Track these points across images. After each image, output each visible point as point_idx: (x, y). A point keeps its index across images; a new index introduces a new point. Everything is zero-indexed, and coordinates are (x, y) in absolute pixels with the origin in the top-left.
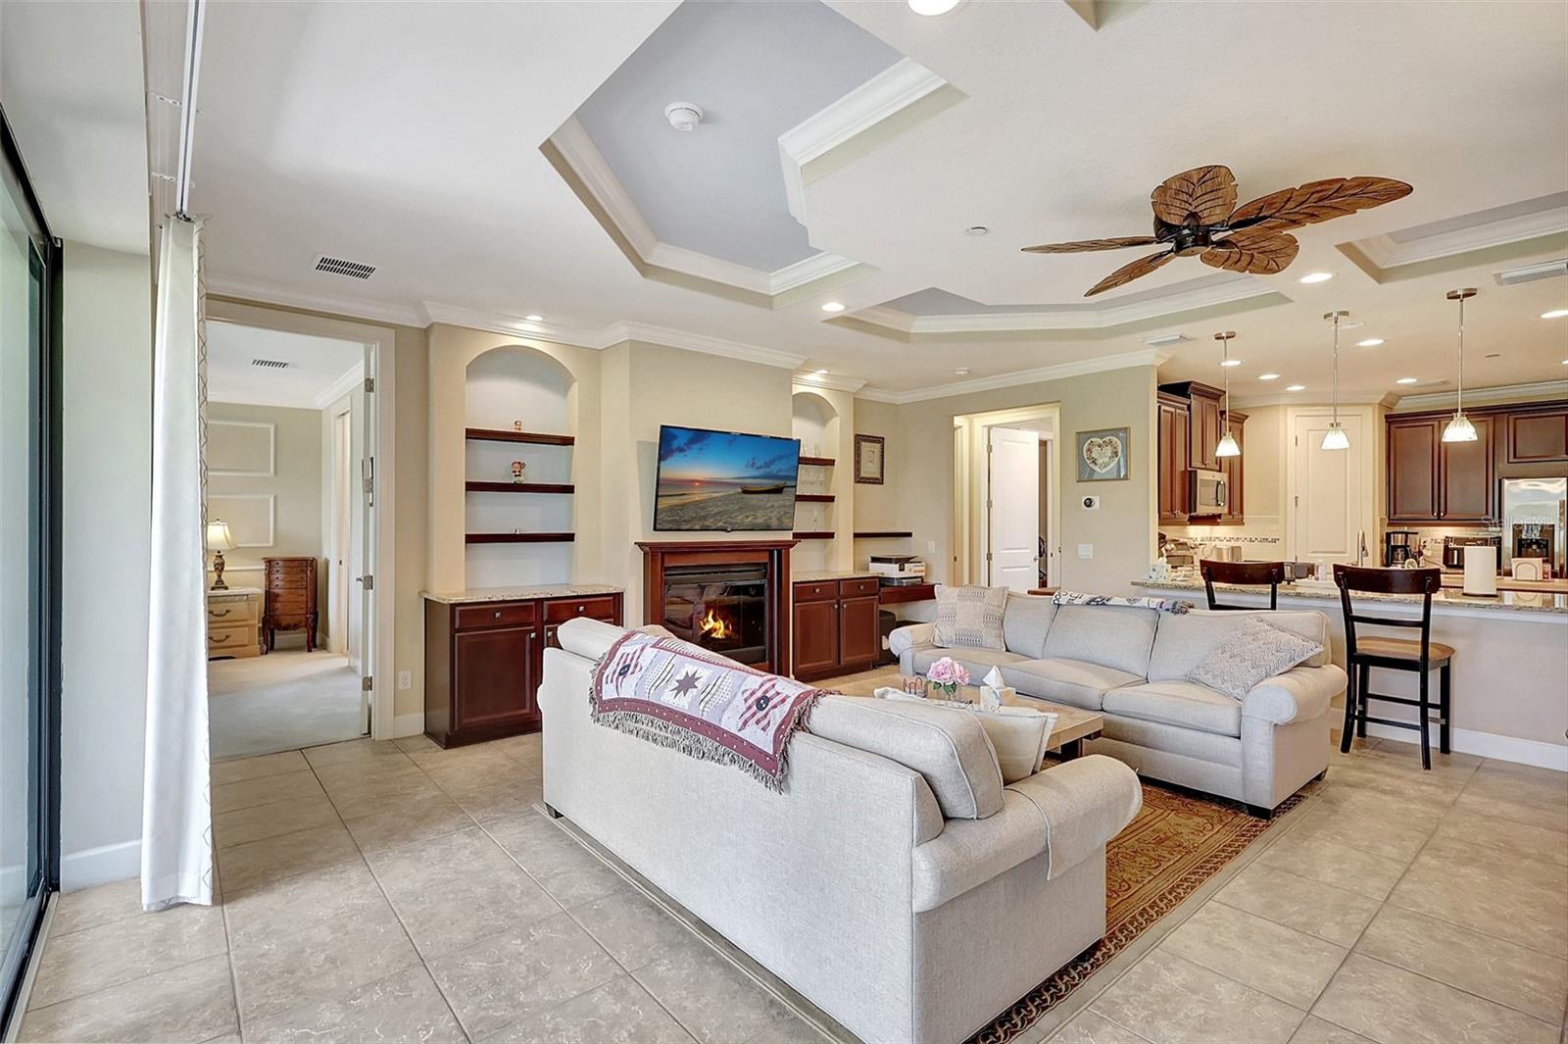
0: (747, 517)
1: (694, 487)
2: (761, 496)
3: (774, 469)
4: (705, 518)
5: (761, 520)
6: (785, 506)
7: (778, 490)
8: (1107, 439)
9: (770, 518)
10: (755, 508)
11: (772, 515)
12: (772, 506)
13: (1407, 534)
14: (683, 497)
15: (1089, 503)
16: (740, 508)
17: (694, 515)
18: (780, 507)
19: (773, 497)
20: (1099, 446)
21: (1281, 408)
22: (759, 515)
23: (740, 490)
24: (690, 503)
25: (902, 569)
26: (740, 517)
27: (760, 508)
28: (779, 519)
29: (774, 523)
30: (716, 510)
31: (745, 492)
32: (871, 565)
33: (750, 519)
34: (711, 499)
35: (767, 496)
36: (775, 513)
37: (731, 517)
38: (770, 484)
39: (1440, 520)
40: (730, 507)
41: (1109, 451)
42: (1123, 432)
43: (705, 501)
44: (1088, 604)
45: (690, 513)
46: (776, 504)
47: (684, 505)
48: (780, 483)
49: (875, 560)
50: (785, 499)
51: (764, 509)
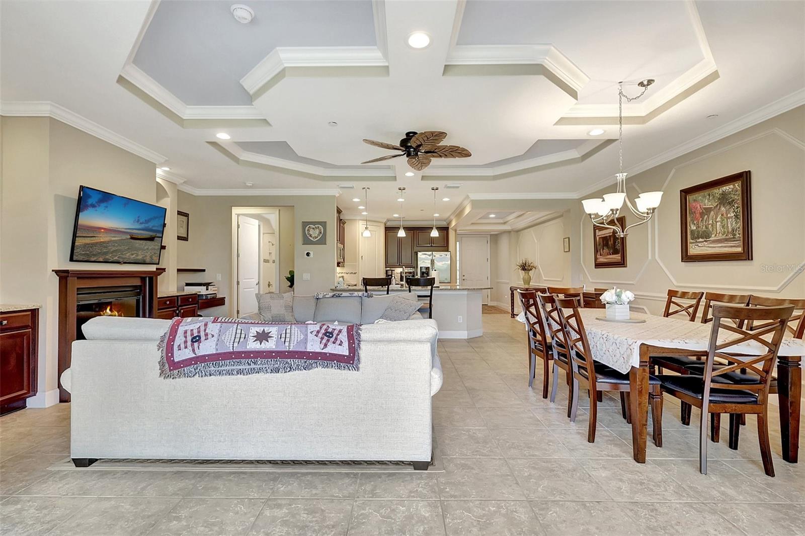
0: (132, 255)
1: (100, 232)
2: (142, 241)
4: (106, 253)
5: (140, 257)
6: (155, 249)
7: (151, 239)
8: (317, 226)
9: (146, 256)
10: (138, 249)
11: (147, 255)
12: (148, 249)
13: (392, 270)
14: (94, 238)
15: (308, 254)
16: (128, 249)
17: (100, 251)
18: (152, 249)
19: (149, 243)
20: (313, 229)
21: (357, 221)
22: (140, 254)
23: (129, 237)
24: (97, 243)
25: (207, 289)
26: (128, 254)
27: (140, 249)
28: (151, 257)
29: (148, 260)
30: (114, 249)
31: (132, 238)
32: (186, 287)
33: (134, 256)
34: (111, 241)
35: (145, 242)
36: (149, 253)
37: (122, 254)
38: (148, 234)
39: (400, 266)
40: (122, 248)
41: (317, 231)
42: (324, 224)
43: (108, 242)
44: (333, 297)
45: (97, 250)
46: (150, 248)
47: (92, 244)
48: (153, 234)
49: (187, 285)
50: (155, 245)
51: (143, 250)
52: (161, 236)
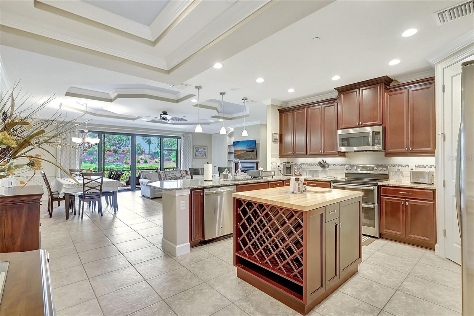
1: (238, 152)
2: (250, 152)
3: (251, 146)
4: (241, 157)
5: (250, 158)
7: (253, 151)
19: (252, 152)
26: (247, 157)
27: (250, 155)
28: (254, 157)
29: (253, 158)
30: (243, 156)
31: (247, 152)
34: (242, 154)
37: (245, 157)
38: (251, 150)
40: (245, 155)
46: (253, 154)
47: (238, 155)
48: (253, 149)
50: (254, 153)
51: (251, 155)
52: (255, 149)
